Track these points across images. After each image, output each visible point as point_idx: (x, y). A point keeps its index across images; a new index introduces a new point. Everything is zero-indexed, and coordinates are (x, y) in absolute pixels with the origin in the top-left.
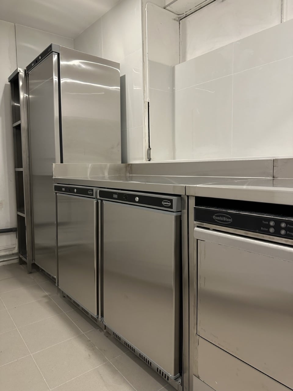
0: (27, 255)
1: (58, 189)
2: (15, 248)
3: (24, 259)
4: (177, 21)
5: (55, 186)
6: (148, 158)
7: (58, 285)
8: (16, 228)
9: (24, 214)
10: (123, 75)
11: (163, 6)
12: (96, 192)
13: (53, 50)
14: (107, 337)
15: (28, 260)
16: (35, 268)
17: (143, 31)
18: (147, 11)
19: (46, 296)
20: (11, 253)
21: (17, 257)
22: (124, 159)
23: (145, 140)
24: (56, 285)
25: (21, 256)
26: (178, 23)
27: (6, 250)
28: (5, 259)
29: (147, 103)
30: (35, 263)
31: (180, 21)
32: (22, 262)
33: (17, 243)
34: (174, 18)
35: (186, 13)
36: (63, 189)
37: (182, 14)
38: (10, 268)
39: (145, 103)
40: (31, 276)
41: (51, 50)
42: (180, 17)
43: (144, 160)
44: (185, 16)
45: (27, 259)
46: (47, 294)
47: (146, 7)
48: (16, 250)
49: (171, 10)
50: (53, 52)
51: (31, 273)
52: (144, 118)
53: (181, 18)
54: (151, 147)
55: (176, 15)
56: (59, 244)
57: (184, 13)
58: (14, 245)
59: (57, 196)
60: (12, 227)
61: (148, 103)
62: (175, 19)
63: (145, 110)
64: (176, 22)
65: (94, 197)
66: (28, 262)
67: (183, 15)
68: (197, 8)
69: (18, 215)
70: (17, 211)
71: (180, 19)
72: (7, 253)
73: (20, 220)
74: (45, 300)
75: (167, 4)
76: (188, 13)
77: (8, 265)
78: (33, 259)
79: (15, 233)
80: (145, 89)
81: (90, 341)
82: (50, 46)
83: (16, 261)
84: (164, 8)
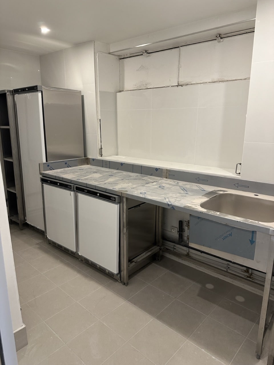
4: (118, 60)
5: (42, 179)
6: (100, 154)
9: (16, 191)
12: (74, 187)
13: (38, 89)
16: (26, 226)
17: (95, 72)
18: (98, 58)
22: (85, 155)
26: (118, 62)
34: (116, 58)
35: (124, 56)
36: (49, 182)
39: (97, 120)
42: (120, 57)
43: (98, 156)
44: (123, 58)
47: (97, 56)
49: (114, 54)
52: (97, 129)
54: (102, 147)
61: (100, 120)
63: (98, 124)
65: (72, 189)
68: (131, 55)
69: (8, 191)
75: (111, 52)
78: (25, 220)
80: (98, 111)
82: (36, 86)
84: (109, 53)
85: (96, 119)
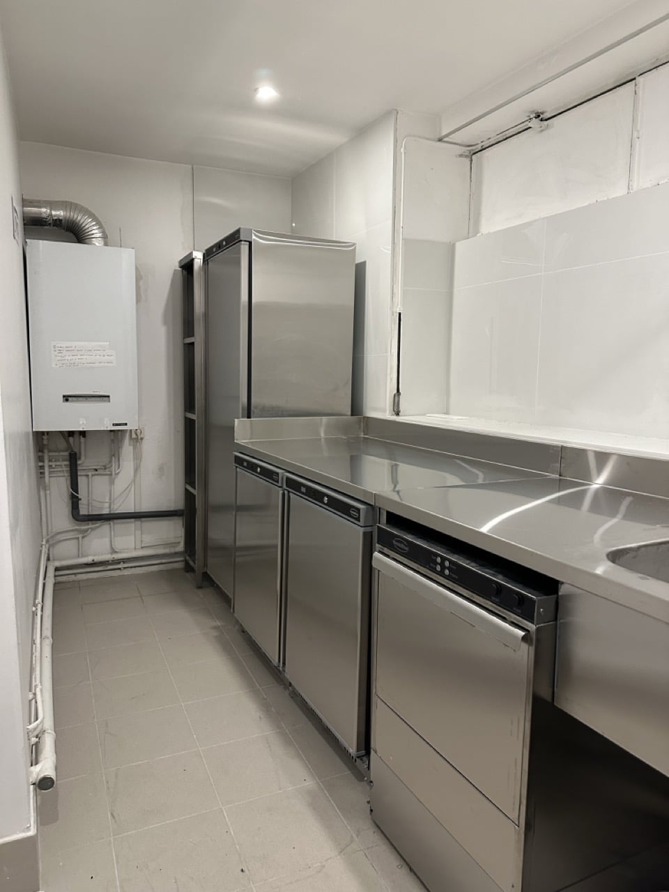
0: (196, 557)
1: (239, 461)
2: (179, 543)
3: (191, 563)
4: (466, 156)
5: (236, 456)
6: (394, 410)
7: (234, 611)
8: (182, 511)
9: (195, 488)
10: (362, 260)
11: (438, 136)
12: (282, 478)
13: (242, 238)
14: (292, 697)
15: (197, 565)
16: (206, 581)
17: (394, 189)
18: (405, 153)
19: (216, 628)
20: (173, 550)
21: (182, 559)
22: (356, 407)
23: (391, 379)
24: (232, 611)
25: (188, 558)
26: (467, 161)
27: (166, 545)
28: (164, 561)
29: (398, 315)
30: (208, 572)
31: (474, 157)
32: (188, 568)
33: (183, 535)
34: (460, 153)
35: (483, 144)
36: (245, 464)
37: (475, 145)
38: (169, 575)
39: (393, 315)
40: (200, 592)
41: (239, 237)
42: (472, 150)
43: (388, 412)
44: (480, 148)
45: (195, 564)
46: (219, 624)
47: (402, 147)
48: (181, 548)
49: (454, 141)
50: (241, 241)
51: (200, 587)
52: (391, 341)
53: (474, 152)
54: (400, 391)
55: (464, 148)
56: (238, 544)
57: (477, 144)
58: (178, 537)
59: (237, 472)
60: (176, 509)
61: (400, 314)
62: (461, 156)
63: (393, 326)
64: (464, 159)
65: (280, 484)
66: (196, 569)
67: (477, 147)
68: (500, 137)
69: (186, 490)
70: (186, 482)
71: (472, 152)
72: (167, 551)
73: (189, 498)
74: (215, 633)
75: (444, 134)
76: (486, 144)
77: (168, 571)
78: (205, 565)
79: (181, 518)
80: (395, 291)
81: (266, 699)
82: (238, 231)
83: (180, 565)
84: (440, 140)
85: (389, 312)
